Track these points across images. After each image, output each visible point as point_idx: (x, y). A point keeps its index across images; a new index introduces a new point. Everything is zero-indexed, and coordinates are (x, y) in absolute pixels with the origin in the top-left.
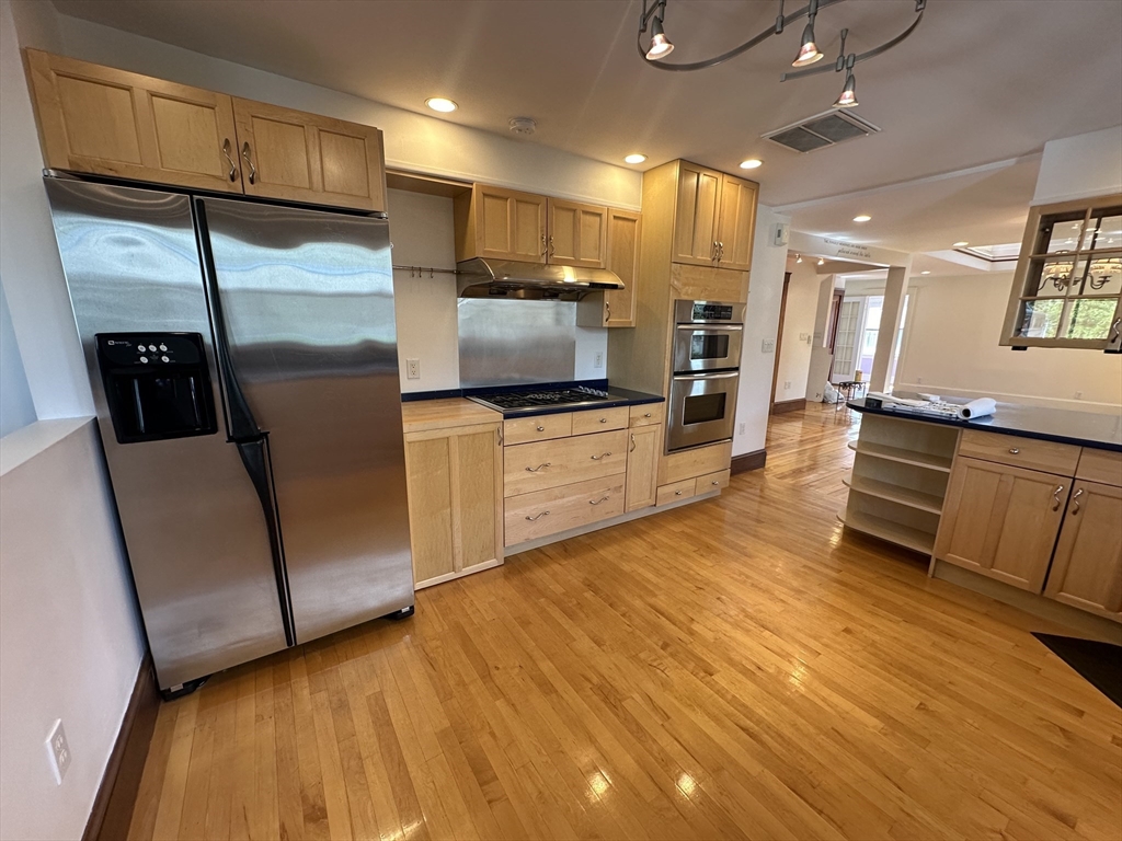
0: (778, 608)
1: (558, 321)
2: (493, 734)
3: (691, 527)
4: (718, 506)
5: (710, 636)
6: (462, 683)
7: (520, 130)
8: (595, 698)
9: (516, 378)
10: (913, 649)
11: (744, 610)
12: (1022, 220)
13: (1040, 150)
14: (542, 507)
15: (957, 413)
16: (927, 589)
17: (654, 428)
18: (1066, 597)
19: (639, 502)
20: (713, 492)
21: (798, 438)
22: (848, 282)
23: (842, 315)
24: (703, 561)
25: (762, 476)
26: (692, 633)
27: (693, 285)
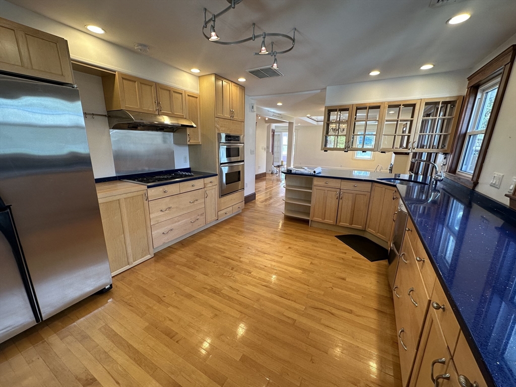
0: (268, 246)
1: (165, 141)
2: (171, 320)
3: (233, 226)
4: (241, 216)
5: (247, 261)
6: (149, 307)
7: (141, 50)
8: (210, 293)
9: (147, 170)
10: (307, 248)
11: (257, 250)
12: (323, 109)
13: (325, 89)
14: (169, 227)
15: (312, 172)
16: (309, 230)
17: (215, 187)
18: (341, 223)
19: (211, 219)
20: (239, 211)
21: (265, 187)
22: (275, 126)
23: (275, 140)
24: (240, 236)
25: (255, 203)
26: (241, 262)
27: (224, 127)
